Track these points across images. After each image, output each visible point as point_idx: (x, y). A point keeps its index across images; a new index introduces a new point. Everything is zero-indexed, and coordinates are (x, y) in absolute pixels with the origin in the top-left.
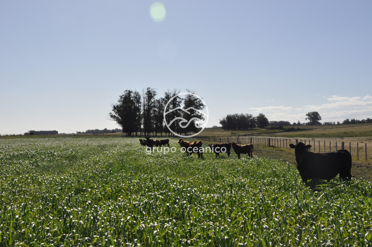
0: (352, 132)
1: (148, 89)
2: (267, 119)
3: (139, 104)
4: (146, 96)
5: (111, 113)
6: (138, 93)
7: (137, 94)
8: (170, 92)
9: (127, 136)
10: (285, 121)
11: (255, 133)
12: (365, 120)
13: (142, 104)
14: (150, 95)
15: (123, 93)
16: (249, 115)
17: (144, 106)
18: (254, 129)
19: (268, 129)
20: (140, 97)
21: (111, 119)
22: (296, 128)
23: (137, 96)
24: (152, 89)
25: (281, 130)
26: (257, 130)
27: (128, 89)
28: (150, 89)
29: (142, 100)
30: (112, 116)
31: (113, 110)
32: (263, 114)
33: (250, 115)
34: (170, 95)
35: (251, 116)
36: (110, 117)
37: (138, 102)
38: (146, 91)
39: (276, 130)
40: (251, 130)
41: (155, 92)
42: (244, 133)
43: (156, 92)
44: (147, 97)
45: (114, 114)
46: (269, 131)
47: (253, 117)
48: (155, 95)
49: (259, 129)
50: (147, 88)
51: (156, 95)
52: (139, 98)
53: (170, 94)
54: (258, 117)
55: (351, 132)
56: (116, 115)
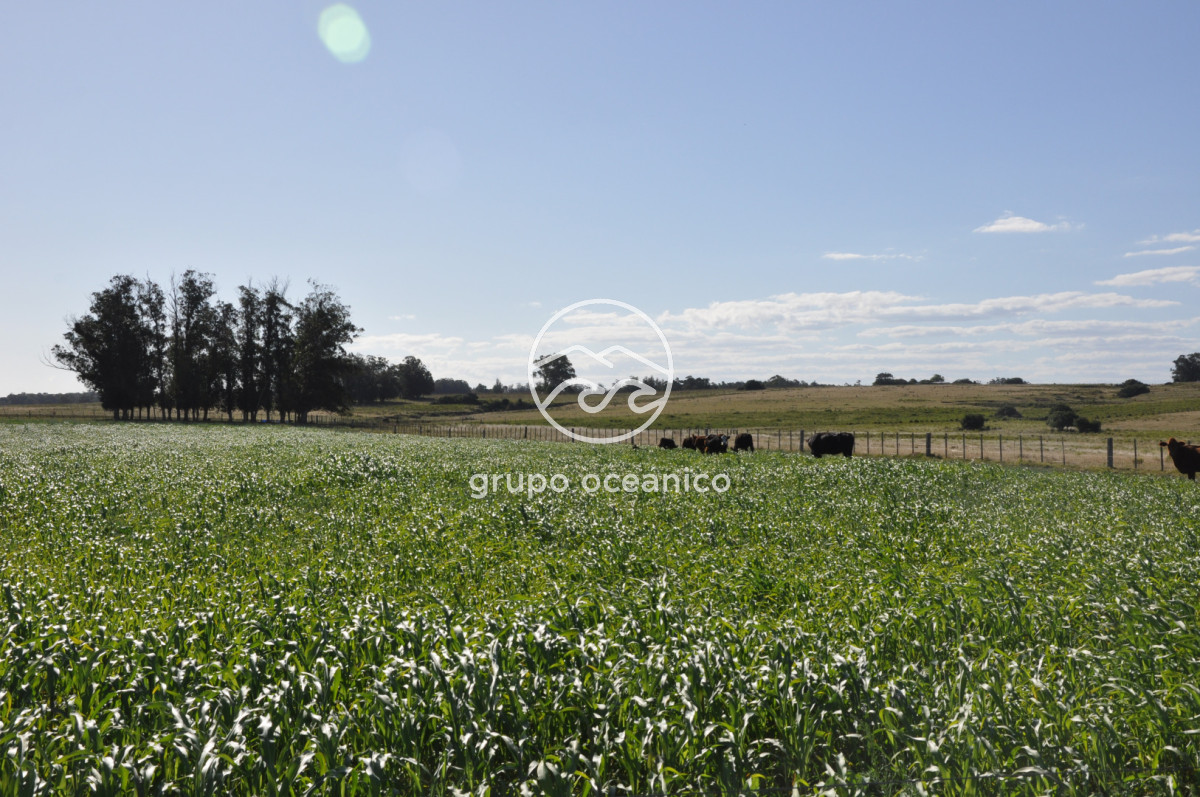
0: (687, 414)
1: (186, 275)
2: (428, 374)
3: (160, 322)
4: (180, 294)
5: (57, 346)
6: (156, 285)
7: (154, 288)
8: (255, 285)
9: (116, 419)
10: (455, 379)
11: (404, 413)
12: (682, 382)
13: (169, 321)
14: (194, 294)
15: (105, 284)
16: (377, 360)
17: (176, 327)
18: (392, 400)
19: (434, 402)
20: (162, 298)
21: (59, 364)
22: (514, 400)
23: (154, 296)
24: (200, 275)
25: (476, 407)
26: (405, 406)
27: (124, 272)
28: (195, 276)
29: (168, 309)
30: (61, 356)
31: (69, 336)
32: (417, 358)
33: (380, 358)
34: (258, 295)
35: (382, 364)
36: (54, 359)
37: (156, 312)
38: (180, 281)
39: (459, 406)
40: (383, 404)
41: (210, 285)
42: (372, 412)
43: (213, 286)
44: (185, 299)
45: (67, 347)
46: (442, 408)
47: (390, 365)
48: (210, 294)
49: (407, 401)
50: (184, 272)
51: (213, 296)
52: (161, 301)
53: (256, 291)
54: (401, 366)
55: (683, 415)
56: (76, 354)
